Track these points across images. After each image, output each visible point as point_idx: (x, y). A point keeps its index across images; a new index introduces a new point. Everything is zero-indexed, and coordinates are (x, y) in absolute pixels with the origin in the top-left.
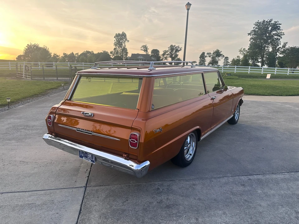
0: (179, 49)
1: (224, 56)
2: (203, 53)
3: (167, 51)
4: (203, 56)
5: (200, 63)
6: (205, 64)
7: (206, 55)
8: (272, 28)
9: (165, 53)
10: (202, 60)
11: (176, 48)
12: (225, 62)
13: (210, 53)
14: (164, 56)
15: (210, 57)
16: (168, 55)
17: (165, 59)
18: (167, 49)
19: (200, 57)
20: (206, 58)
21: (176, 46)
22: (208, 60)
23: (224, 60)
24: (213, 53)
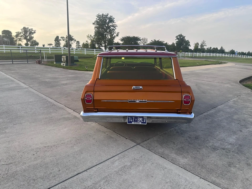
0: (33, 32)
1: (75, 40)
2: (58, 37)
3: (21, 33)
4: (57, 39)
5: (56, 45)
6: (60, 46)
7: (60, 38)
8: (109, 20)
9: (19, 35)
10: (57, 43)
11: (29, 30)
12: (77, 46)
13: (64, 37)
14: (18, 37)
15: (64, 40)
16: (22, 36)
17: (19, 41)
18: (20, 31)
19: (55, 40)
20: (60, 42)
21: (29, 28)
22: (63, 43)
23: (76, 44)
24: (66, 37)
